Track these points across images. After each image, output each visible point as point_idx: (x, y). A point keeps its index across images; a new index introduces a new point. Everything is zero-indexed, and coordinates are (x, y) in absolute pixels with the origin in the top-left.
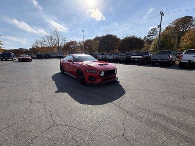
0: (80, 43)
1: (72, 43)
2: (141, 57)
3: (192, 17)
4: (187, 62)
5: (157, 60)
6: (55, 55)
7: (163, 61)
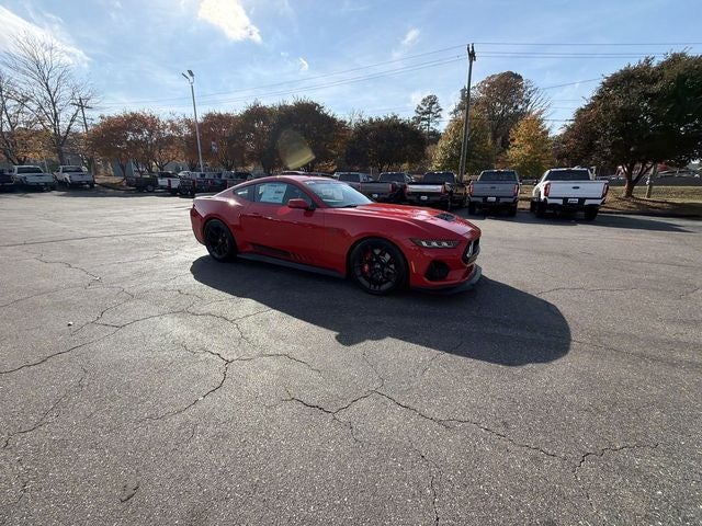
0: (174, 127)
1: (134, 122)
2: (439, 188)
3: (520, 78)
4: (560, 202)
5: (485, 198)
6: (47, 178)
7: (502, 200)
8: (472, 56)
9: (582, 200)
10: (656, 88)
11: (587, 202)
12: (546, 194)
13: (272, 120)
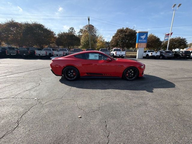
4: (119, 56)
8: (89, 19)
9: (122, 55)
10: (127, 34)
11: (123, 56)
12: (116, 54)
13: (23, 28)
